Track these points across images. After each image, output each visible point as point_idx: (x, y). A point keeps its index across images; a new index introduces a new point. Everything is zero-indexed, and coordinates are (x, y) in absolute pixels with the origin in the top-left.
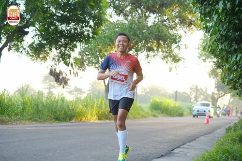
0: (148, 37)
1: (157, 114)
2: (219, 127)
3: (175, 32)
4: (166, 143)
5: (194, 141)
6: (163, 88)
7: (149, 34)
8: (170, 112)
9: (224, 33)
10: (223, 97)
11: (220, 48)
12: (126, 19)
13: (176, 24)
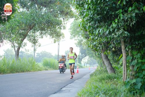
0: (42, 21)
1: (47, 69)
2: (85, 75)
3: (58, 19)
4: (57, 84)
5: (73, 83)
6: (50, 53)
7: (42, 19)
8: (55, 67)
9: (91, 16)
10: (85, 58)
11: (89, 25)
12: (28, 10)
13: (58, 14)
